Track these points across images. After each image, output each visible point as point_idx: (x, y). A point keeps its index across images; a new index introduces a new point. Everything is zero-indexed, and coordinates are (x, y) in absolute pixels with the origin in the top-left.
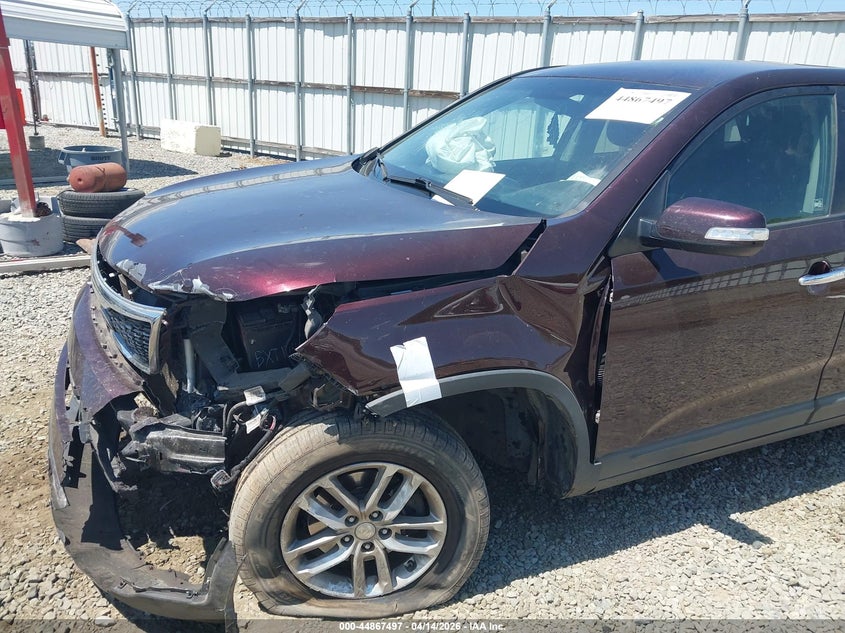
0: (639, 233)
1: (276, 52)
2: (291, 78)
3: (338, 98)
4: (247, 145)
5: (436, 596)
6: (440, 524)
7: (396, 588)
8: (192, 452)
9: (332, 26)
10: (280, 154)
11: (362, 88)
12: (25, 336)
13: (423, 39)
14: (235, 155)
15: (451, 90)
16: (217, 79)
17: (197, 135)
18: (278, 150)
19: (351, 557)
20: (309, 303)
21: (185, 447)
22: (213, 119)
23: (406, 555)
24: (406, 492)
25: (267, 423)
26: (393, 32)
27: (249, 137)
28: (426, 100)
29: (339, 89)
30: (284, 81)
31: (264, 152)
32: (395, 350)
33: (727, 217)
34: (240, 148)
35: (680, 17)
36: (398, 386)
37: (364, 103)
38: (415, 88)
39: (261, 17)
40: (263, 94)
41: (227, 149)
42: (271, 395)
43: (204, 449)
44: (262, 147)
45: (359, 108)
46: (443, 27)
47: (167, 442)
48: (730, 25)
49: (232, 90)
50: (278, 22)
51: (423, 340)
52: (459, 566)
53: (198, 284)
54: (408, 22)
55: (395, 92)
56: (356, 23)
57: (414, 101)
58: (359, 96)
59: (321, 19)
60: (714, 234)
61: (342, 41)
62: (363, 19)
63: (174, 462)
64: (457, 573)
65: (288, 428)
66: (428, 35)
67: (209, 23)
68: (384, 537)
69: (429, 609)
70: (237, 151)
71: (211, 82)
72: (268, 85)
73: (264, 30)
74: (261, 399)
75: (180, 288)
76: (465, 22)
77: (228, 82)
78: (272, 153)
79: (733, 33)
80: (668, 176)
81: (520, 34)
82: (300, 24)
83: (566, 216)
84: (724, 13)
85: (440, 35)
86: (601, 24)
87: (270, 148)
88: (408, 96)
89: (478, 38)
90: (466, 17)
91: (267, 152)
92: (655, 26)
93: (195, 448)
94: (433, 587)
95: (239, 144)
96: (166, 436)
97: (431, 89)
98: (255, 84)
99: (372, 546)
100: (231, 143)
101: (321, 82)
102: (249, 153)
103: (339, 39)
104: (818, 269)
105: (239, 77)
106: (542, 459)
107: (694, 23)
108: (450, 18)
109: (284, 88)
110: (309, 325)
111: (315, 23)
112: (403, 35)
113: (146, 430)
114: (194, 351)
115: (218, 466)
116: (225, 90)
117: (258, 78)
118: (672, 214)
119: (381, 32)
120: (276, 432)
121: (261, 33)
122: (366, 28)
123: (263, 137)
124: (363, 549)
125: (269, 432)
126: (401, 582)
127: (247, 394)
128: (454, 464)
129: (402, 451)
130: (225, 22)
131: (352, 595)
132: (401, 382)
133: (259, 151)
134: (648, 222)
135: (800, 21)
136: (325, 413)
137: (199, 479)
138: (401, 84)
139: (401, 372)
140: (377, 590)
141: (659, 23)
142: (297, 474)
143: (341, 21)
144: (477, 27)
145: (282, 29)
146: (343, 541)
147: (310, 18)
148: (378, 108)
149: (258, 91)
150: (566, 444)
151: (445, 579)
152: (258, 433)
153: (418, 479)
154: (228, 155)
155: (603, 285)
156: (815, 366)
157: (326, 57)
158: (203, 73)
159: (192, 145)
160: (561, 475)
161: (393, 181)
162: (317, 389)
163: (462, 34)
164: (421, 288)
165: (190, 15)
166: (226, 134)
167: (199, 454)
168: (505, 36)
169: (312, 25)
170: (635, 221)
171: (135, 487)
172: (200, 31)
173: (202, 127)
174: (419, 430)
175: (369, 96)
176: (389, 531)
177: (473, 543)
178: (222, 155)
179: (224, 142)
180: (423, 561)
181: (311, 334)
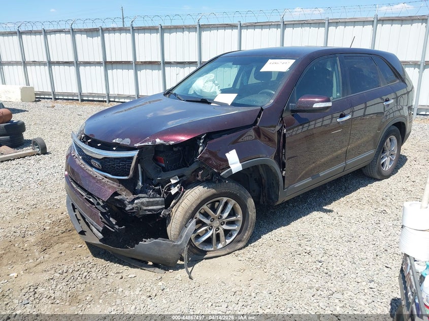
0: (290, 109)
1: (61, 47)
2: (72, 59)
3: (98, 68)
4: (50, 95)
5: (241, 245)
6: (240, 216)
7: (227, 244)
8: (152, 205)
9: (91, 33)
10: (69, 98)
11: (111, 63)
12: (4, 192)
13: (139, 37)
14: (43, 100)
15: (156, 60)
16: (27, 62)
17: (21, 91)
18: (68, 96)
19: (213, 234)
20: (202, 141)
21: (149, 204)
22: (28, 83)
23: (229, 230)
24: (230, 207)
25: (180, 190)
26: (123, 35)
27: (50, 90)
28: (144, 66)
29: (99, 63)
30: (67, 61)
31: (60, 97)
32: (227, 155)
33: (317, 100)
34: (46, 97)
35: (256, 23)
36: (229, 167)
37: (112, 69)
38: (137, 61)
39: (50, 29)
40: (55, 68)
41: (39, 98)
42: (181, 178)
43: (157, 204)
44: (58, 95)
45: (109, 72)
46: (149, 31)
47: (142, 203)
48: (277, 26)
49: (38, 67)
50: (60, 31)
51: (234, 150)
52: (247, 232)
53: (158, 141)
54: (131, 29)
55: (128, 63)
56: (104, 31)
57: (138, 67)
58: (110, 66)
59: (85, 29)
60: (316, 106)
61: (97, 40)
62: (107, 28)
63: (146, 210)
64: (247, 235)
65: (188, 190)
66: (141, 35)
67: (21, 34)
68: (222, 225)
69: (239, 250)
70: (44, 98)
71: (25, 64)
72: (58, 63)
73: (53, 36)
74: (176, 181)
75: (150, 143)
76: (160, 29)
77: (35, 63)
78: (64, 98)
79: (279, 29)
80: (295, 88)
81: (186, 33)
82: (73, 32)
83: (267, 105)
84: (274, 21)
85: (147, 35)
86: (223, 27)
87: (63, 95)
88: (135, 65)
89: (166, 35)
90: (160, 26)
91: (62, 97)
92: (246, 27)
93: (153, 204)
94: (239, 241)
95: (44, 95)
96: (142, 201)
97: (146, 61)
98: (50, 64)
99: (218, 229)
100: (40, 94)
101: (88, 61)
102: (51, 99)
103: (95, 38)
104: (342, 116)
105: (41, 60)
106: (265, 194)
107: (262, 25)
108: (152, 27)
109: (68, 64)
110: (200, 149)
111: (81, 31)
112: (129, 36)
113: (133, 201)
114: (142, 168)
115: (162, 209)
116: (33, 67)
117: (52, 60)
118: (301, 101)
119: (117, 34)
120: (184, 192)
121: (51, 38)
122: (109, 33)
123: (58, 90)
124: (216, 231)
125: (182, 193)
126: (228, 241)
127: (171, 180)
128: (245, 195)
129: (229, 192)
130: (30, 33)
131: (213, 249)
132: (230, 166)
133: (57, 97)
134: (293, 104)
135: (304, 23)
136: (203, 181)
137: (155, 216)
138: (131, 59)
139: (230, 162)
140: (220, 246)
141: (248, 26)
142: (197, 204)
143: (96, 30)
144: (165, 30)
145: (63, 35)
146: (209, 229)
147: (78, 29)
148: (120, 71)
149: (53, 67)
150: (274, 185)
151: (243, 237)
152: (177, 193)
153: (233, 202)
154: (39, 101)
155: (282, 127)
156: (344, 149)
157: (89, 48)
158: (19, 59)
159: (19, 98)
160: (273, 197)
161: (187, 101)
162: (200, 172)
163: (158, 34)
164: (230, 133)
165: (8, 30)
166: (36, 90)
167: (155, 205)
168: (179, 34)
169: (80, 32)
170: (288, 104)
171: (124, 227)
172: (16, 38)
173: (23, 88)
174: (234, 184)
175: (114, 66)
176: (224, 222)
177: (251, 223)
178: (36, 101)
179: (36, 94)
180: (235, 233)
181: (201, 152)
